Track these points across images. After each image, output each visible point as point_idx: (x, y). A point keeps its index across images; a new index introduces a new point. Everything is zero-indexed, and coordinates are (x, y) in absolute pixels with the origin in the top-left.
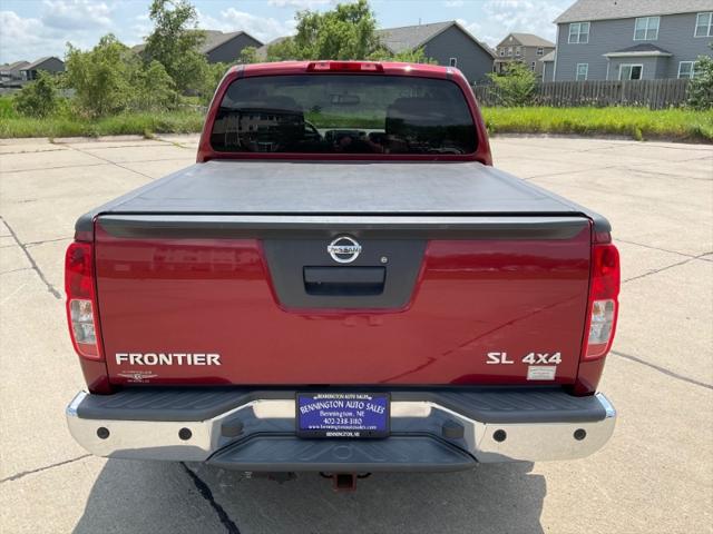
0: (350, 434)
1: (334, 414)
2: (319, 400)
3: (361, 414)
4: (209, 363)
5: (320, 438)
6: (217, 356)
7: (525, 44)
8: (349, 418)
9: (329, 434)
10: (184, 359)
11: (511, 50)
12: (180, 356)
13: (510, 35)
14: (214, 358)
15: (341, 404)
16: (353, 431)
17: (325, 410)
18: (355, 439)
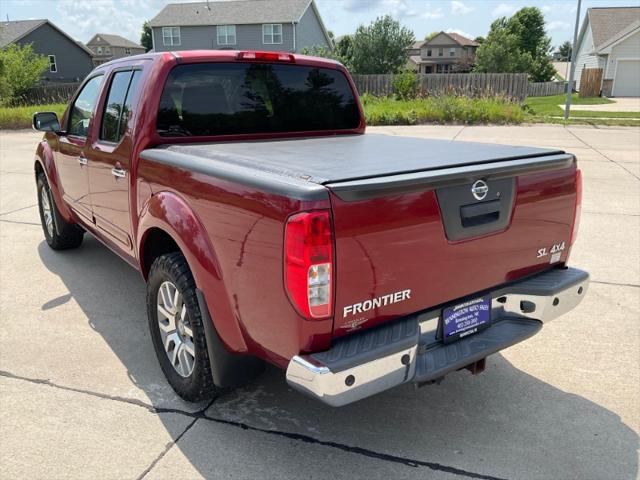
0: (472, 331)
1: (463, 319)
2: (457, 310)
3: (477, 314)
4: (404, 298)
5: (457, 339)
6: (409, 291)
7: (113, 44)
8: (470, 319)
9: (461, 335)
10: (389, 299)
11: (100, 49)
12: (386, 298)
13: (97, 36)
14: (406, 293)
15: (466, 310)
16: (473, 328)
17: (458, 318)
18: (475, 334)
